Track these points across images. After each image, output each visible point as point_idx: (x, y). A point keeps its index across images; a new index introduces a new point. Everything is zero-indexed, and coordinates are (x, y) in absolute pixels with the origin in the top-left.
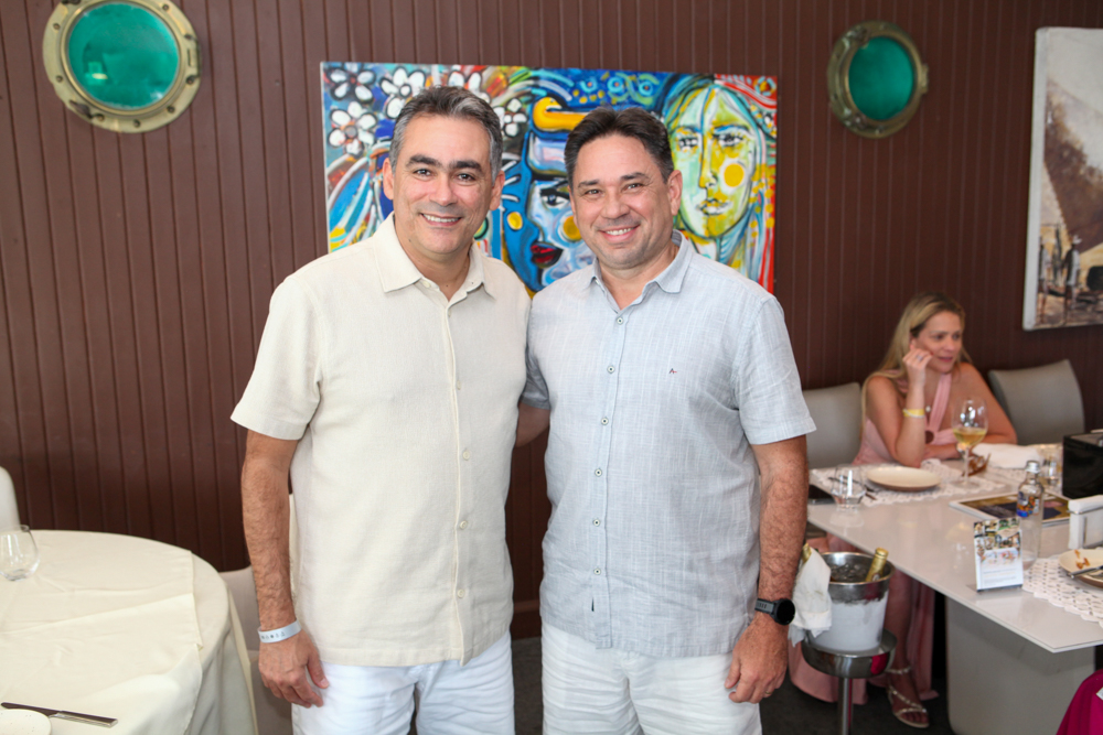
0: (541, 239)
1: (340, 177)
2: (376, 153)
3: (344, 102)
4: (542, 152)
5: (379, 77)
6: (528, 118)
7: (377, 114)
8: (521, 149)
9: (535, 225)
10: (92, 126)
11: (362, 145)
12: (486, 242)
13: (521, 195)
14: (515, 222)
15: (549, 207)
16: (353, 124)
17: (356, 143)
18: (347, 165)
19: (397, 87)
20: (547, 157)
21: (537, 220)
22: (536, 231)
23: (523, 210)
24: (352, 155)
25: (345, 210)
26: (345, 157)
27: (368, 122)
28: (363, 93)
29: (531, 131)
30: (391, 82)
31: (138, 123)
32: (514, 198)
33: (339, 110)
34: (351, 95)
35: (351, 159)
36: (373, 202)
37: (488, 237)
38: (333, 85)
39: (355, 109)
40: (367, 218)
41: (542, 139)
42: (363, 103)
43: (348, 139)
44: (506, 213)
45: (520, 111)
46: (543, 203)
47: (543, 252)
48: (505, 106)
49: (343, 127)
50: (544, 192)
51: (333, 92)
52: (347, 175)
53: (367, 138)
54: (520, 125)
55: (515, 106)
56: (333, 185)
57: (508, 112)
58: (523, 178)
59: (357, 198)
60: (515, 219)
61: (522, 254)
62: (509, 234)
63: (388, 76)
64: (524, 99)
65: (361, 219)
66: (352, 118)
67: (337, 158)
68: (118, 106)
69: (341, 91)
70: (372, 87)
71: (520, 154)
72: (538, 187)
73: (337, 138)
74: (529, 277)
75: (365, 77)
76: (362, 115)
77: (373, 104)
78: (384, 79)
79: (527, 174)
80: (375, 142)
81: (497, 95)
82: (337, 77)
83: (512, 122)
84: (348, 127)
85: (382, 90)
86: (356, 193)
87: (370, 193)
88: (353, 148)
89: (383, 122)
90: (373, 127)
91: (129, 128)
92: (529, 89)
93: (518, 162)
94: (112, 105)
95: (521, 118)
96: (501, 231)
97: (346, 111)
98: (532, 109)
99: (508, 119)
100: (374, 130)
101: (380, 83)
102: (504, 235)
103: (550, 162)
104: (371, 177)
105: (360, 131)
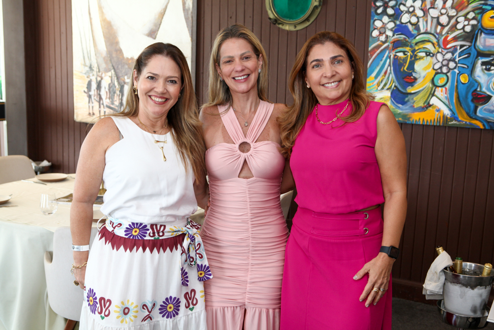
0: (478, 90)
1: (375, 52)
2: (393, 41)
3: (380, 16)
4: (485, 40)
5: (399, 3)
6: (478, 22)
7: (396, 21)
8: (472, 39)
9: (476, 81)
10: (279, 28)
11: (387, 37)
12: (446, 89)
13: (469, 65)
14: (464, 79)
15: (486, 72)
16: (384, 26)
17: (384, 36)
18: (378, 47)
19: (407, 7)
20: (487, 44)
21: (478, 79)
22: (476, 84)
23: (469, 73)
24: (382, 41)
25: (376, 68)
26: (378, 43)
27: (391, 25)
28: (390, 11)
29: (480, 29)
30: (404, 5)
31: (295, 27)
32: (466, 66)
33: (378, 20)
34: (384, 13)
35: (381, 43)
36: (389, 65)
37: (447, 86)
38: (376, 8)
39: (386, 19)
40: (386, 73)
41: (485, 34)
42: (389, 16)
43: (381, 34)
44: (460, 74)
45: (474, 18)
46: (482, 69)
47: (479, 96)
48: (465, 16)
49: (378, 28)
50: (483, 64)
51: (376, 11)
52: (378, 51)
53: (390, 33)
54: (473, 26)
55: (471, 15)
56: (372, 56)
57: (466, 19)
58: (472, 55)
59: (382, 63)
60: (464, 77)
61: (466, 97)
62: (460, 86)
63: (403, 2)
64: (477, 12)
65: (382, 73)
66: (383, 23)
67: (375, 43)
68: (288, 20)
69: (380, 11)
70: (395, 8)
71: (471, 42)
72: (480, 60)
73: (375, 33)
74: (470, 110)
75: (392, 3)
76: (389, 22)
77: (394, 16)
78: (401, 4)
79: (474, 53)
80: (393, 35)
81: (461, 10)
82: (378, 4)
83: (468, 25)
84: (381, 28)
85: (400, 9)
86: (381, 60)
87: (388, 60)
88: (383, 38)
89: (398, 25)
90: (393, 28)
91: (292, 28)
92: (481, 6)
93: (470, 46)
94: (286, 19)
95: (474, 22)
96: (456, 84)
97: (381, 20)
98: (482, 17)
99: (466, 23)
100: (394, 29)
101: (399, 6)
102: (457, 86)
103: (489, 46)
104: (389, 53)
105: (387, 30)
